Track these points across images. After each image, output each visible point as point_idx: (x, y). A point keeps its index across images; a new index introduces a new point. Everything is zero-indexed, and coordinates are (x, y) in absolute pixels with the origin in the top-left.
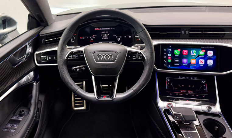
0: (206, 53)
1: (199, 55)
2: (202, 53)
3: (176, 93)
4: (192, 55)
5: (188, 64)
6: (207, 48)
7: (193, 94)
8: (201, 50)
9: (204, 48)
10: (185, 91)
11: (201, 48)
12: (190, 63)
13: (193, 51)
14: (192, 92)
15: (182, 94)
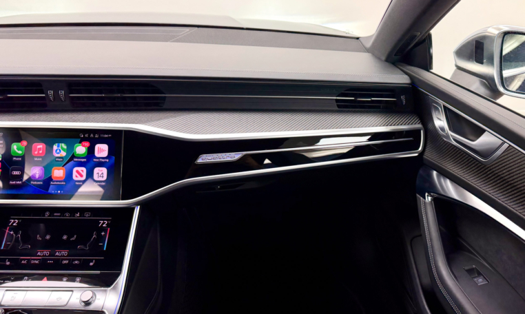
0: (91, 151)
1: (73, 157)
2: (81, 150)
3: (22, 259)
4: (57, 155)
5: (44, 181)
6: (94, 135)
7: (65, 260)
8: (80, 143)
9: (87, 136)
10: (46, 253)
11: (79, 137)
12: (50, 179)
13: (58, 146)
14: (65, 253)
15: (37, 262)
